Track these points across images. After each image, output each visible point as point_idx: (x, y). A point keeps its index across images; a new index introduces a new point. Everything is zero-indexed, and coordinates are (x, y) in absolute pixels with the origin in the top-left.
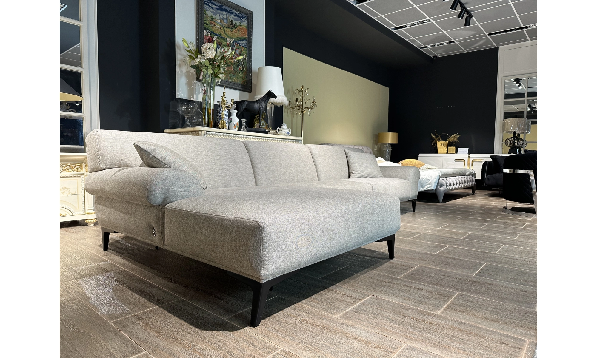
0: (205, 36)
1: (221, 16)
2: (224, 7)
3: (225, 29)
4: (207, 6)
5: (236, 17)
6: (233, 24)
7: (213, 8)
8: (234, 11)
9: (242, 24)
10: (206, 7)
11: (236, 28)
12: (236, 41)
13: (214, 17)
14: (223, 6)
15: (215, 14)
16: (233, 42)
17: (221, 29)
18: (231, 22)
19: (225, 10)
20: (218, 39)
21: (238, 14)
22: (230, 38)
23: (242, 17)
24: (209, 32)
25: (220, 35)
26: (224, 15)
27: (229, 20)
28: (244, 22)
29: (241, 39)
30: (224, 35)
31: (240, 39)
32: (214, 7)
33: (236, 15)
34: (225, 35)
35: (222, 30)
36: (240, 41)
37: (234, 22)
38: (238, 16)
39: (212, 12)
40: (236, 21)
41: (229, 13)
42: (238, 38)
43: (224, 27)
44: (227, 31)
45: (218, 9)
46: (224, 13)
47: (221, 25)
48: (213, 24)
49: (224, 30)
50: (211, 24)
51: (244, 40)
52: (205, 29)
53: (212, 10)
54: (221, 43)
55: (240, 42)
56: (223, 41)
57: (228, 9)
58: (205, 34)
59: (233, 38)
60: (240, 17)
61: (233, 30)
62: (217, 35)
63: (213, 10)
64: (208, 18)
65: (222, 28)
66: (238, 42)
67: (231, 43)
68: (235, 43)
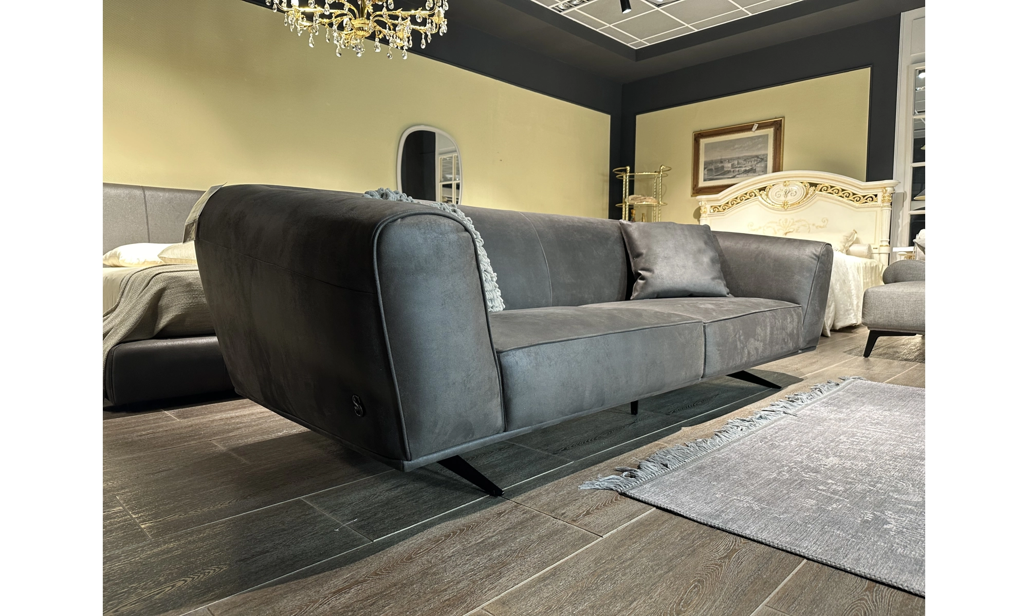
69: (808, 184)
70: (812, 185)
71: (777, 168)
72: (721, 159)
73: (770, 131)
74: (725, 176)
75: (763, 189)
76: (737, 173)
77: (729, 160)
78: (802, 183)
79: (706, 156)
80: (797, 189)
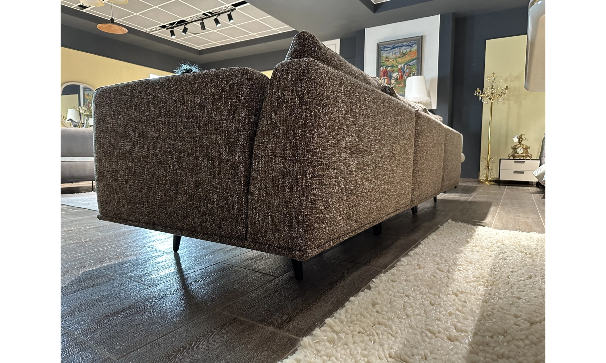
0: (381, 71)
1: (394, 52)
2: (396, 45)
4: (383, 51)
5: (406, 47)
7: (387, 51)
8: (405, 44)
9: (412, 49)
11: (406, 55)
13: (388, 55)
15: (388, 53)
16: (404, 65)
17: (393, 61)
19: (397, 47)
20: (391, 68)
21: (408, 44)
26: (396, 50)
27: (401, 52)
28: (415, 46)
30: (396, 64)
32: (388, 49)
36: (410, 62)
37: (404, 52)
38: (408, 46)
39: (386, 53)
41: (400, 47)
42: (408, 61)
43: (395, 59)
44: (398, 60)
45: (391, 49)
47: (393, 58)
48: (387, 61)
50: (386, 61)
51: (414, 60)
53: (387, 52)
57: (400, 45)
58: (381, 69)
59: (403, 63)
60: (410, 46)
61: (404, 57)
64: (384, 58)
65: (395, 60)
68: (405, 66)
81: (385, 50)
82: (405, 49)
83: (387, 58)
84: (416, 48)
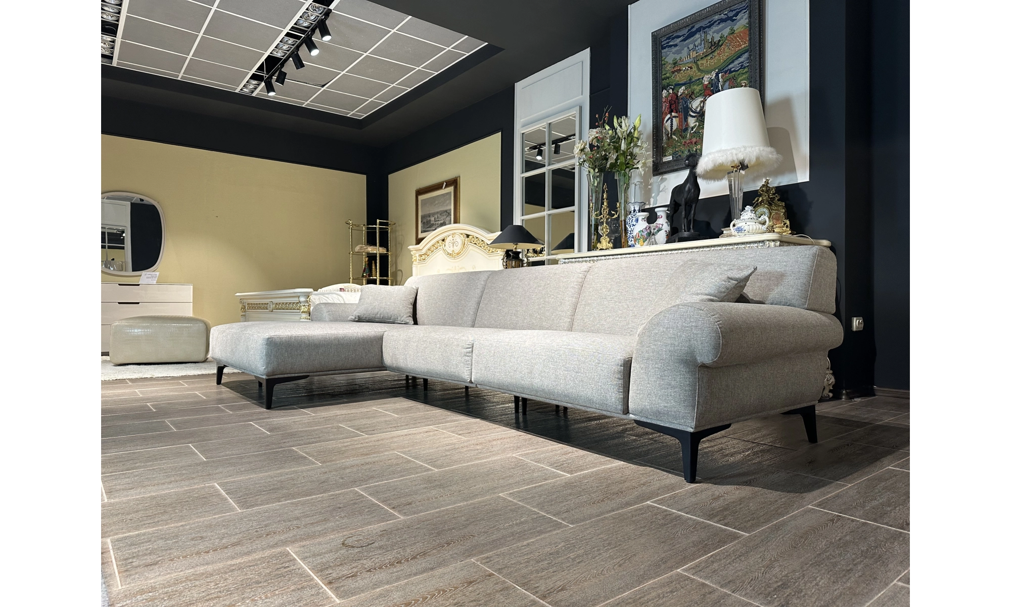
0: (664, 100)
1: (691, 46)
2: (697, 26)
3: (699, 63)
4: (667, 49)
5: (722, 25)
6: (715, 43)
7: (676, 45)
8: (716, 17)
9: (735, 28)
10: (664, 52)
11: (722, 45)
12: (723, 69)
13: (678, 57)
14: (694, 27)
15: (678, 52)
16: (717, 75)
17: (691, 68)
18: (711, 42)
19: (699, 30)
20: (686, 89)
21: (725, 17)
22: (709, 72)
23: (733, 16)
24: (671, 88)
25: (690, 79)
26: (696, 40)
27: (708, 41)
28: (742, 18)
29: (734, 58)
31: (730, 61)
32: (678, 41)
33: (722, 21)
34: (699, 73)
35: (695, 69)
36: (733, 62)
37: (717, 38)
38: (725, 20)
39: (674, 53)
40: (720, 33)
41: (707, 30)
42: (728, 60)
43: (696, 63)
44: (703, 65)
45: (684, 40)
46: (697, 36)
47: (691, 62)
48: (677, 71)
49: (698, 66)
50: (673, 72)
51: (741, 55)
52: (664, 88)
53: (674, 49)
54: (693, 93)
55: (731, 66)
56: (695, 87)
57: (705, 22)
58: (664, 95)
60: (731, 19)
61: (716, 54)
62: (683, 85)
63: (677, 48)
64: (669, 66)
65: (694, 66)
66: (726, 69)
67: (712, 80)
68: (720, 75)
69: (466, 236)
70: (468, 236)
71: (456, 221)
72: (429, 213)
73: (451, 189)
74: (431, 229)
75: (443, 240)
76: (437, 226)
77: (433, 214)
78: (462, 234)
79: (422, 211)
80: (459, 239)
81: (671, 46)
82: (717, 32)
83: (675, 64)
84: (747, 20)
